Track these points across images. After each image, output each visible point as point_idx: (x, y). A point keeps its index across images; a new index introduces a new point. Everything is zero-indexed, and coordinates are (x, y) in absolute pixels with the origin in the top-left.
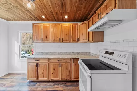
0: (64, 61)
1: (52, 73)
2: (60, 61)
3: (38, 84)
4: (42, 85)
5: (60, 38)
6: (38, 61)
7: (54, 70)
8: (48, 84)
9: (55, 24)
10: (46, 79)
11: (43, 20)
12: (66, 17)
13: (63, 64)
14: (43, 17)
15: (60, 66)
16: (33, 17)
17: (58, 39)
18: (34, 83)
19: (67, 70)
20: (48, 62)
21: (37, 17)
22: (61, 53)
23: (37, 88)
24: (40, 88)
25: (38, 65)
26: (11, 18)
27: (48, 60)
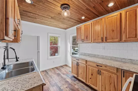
0: (106, 68)
1: (90, 78)
2: (99, 67)
3: (77, 81)
4: (80, 84)
5: (102, 36)
6: (78, 61)
7: (92, 75)
8: (86, 87)
9: (96, 21)
10: (84, 81)
11: (84, 21)
12: (111, 5)
13: (104, 72)
14: (83, 18)
15: (99, 73)
16: (76, 22)
17: (100, 38)
18: (75, 79)
19: (110, 84)
20: (86, 64)
21: (79, 20)
22: (106, 57)
23: (75, 85)
24: (77, 86)
25: (78, 64)
26: (66, 27)
27: (86, 62)
